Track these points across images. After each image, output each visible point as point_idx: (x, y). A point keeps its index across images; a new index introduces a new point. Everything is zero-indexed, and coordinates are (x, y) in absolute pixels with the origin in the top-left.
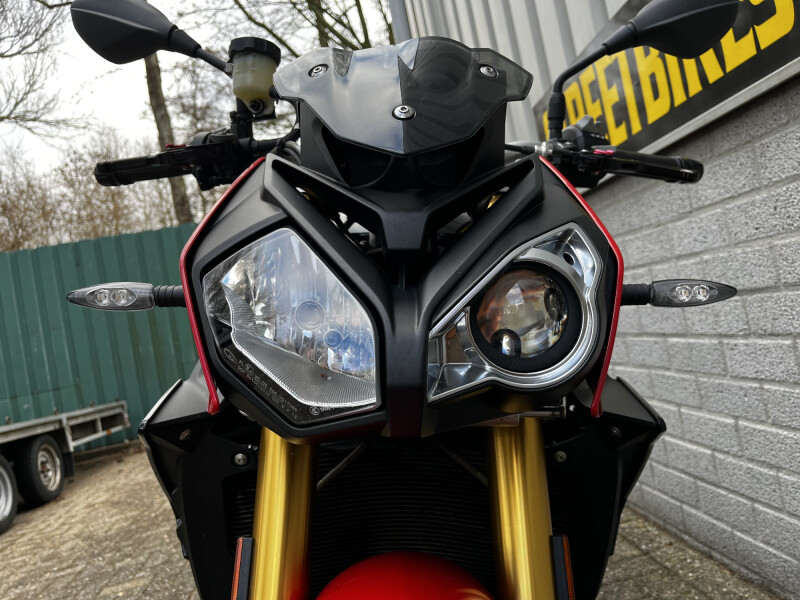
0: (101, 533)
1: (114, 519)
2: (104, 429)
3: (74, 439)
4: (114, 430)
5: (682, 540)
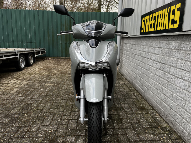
1: (45, 72)
2: (41, 54)
3: (36, 55)
4: (43, 54)
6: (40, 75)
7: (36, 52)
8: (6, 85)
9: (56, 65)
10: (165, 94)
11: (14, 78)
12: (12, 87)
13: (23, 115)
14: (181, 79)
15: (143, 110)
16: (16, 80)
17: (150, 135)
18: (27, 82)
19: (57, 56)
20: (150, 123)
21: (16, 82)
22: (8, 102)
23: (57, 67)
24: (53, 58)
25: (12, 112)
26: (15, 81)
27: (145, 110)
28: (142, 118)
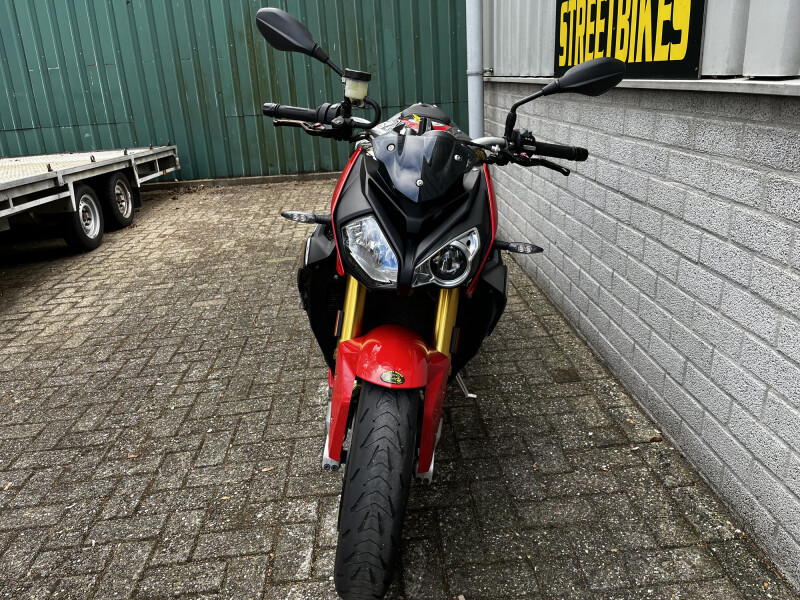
0: (178, 260)
1: (185, 251)
2: (161, 170)
3: (140, 176)
4: (168, 171)
5: (576, 332)
6: (169, 263)
7: (139, 166)
8: (41, 318)
9: (229, 216)
10: (647, 319)
11: (65, 286)
12: (63, 323)
13: (121, 433)
14: (697, 263)
15: (570, 381)
16: (76, 292)
17: (590, 476)
18: (121, 301)
19: (227, 175)
20: (592, 429)
21: (77, 303)
22: (60, 387)
23: (232, 223)
24: (214, 184)
25: (80, 426)
26: (71, 300)
27: (578, 380)
28: (563, 414)
